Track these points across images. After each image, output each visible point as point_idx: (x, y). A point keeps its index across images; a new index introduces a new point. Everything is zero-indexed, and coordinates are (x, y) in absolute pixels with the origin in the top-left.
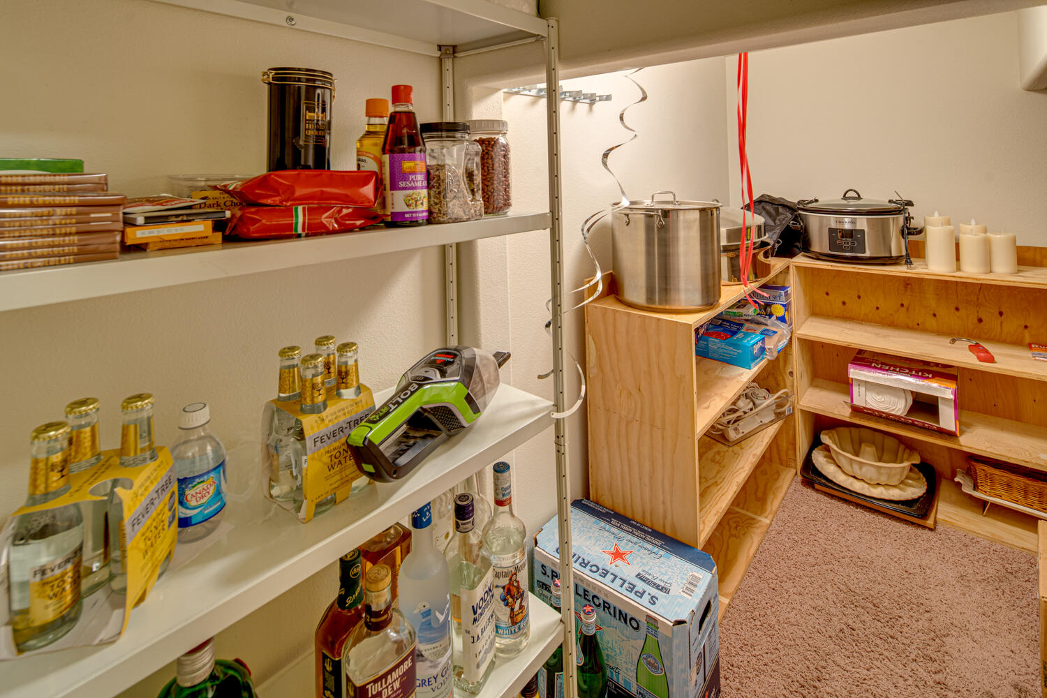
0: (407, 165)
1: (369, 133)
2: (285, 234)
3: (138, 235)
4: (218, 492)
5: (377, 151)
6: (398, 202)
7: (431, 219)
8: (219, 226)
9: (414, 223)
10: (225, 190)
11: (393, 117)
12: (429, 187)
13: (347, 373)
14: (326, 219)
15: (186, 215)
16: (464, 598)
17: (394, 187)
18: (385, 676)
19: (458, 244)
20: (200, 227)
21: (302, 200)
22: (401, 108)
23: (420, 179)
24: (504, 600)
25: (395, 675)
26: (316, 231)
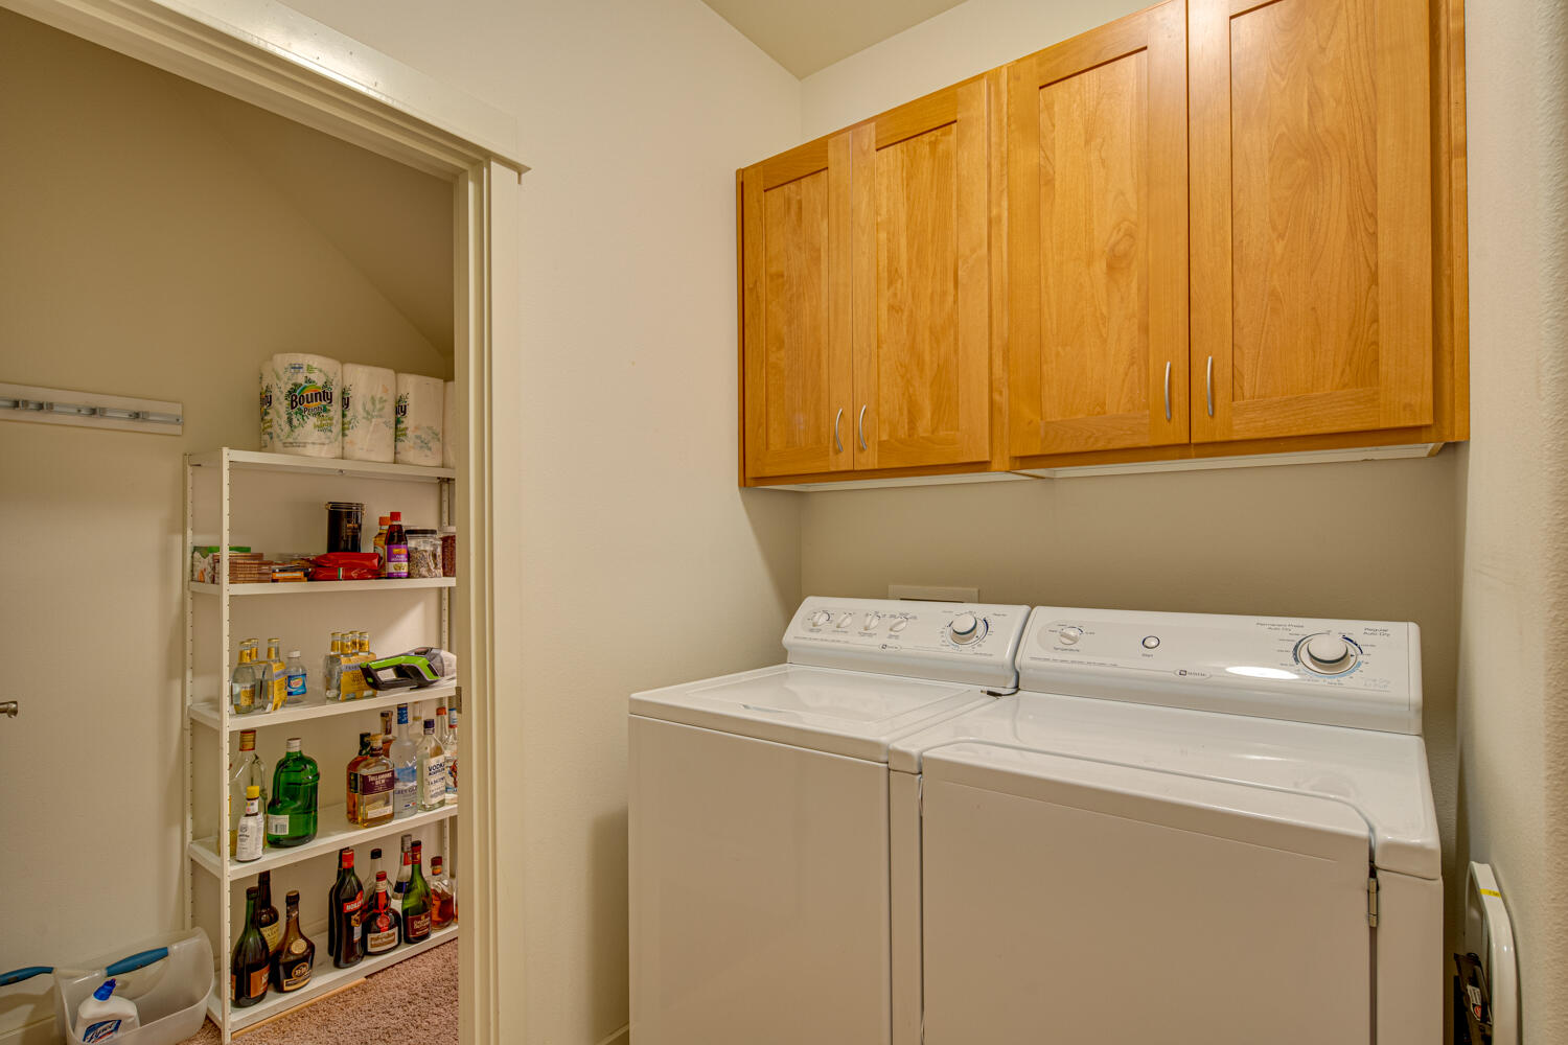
0: (396, 551)
1: (380, 534)
2: (335, 578)
3: (278, 575)
4: (304, 685)
5: (382, 543)
6: (391, 568)
7: (409, 576)
8: (306, 575)
9: (400, 577)
10: (308, 560)
11: (391, 527)
12: (409, 561)
13: (363, 644)
14: (353, 574)
15: (294, 570)
16: (425, 763)
17: (389, 560)
18: (378, 775)
19: (449, 588)
20: (298, 574)
21: (342, 565)
22: (395, 523)
23: (403, 557)
24: (450, 773)
25: (383, 776)
26: (348, 578)
